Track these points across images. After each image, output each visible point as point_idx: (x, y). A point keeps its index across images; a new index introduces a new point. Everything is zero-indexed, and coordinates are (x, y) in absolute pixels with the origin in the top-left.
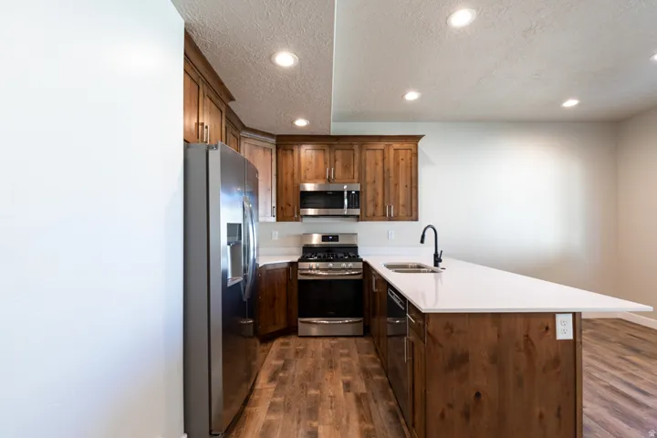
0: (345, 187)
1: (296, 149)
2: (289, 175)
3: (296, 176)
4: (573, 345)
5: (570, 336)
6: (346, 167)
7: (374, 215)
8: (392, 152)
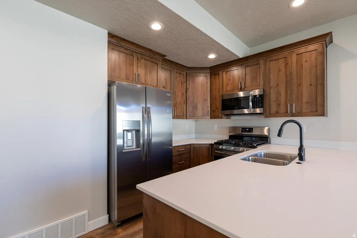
0: (251, 93)
6: (254, 78)
7: (277, 112)
8: (294, 57)
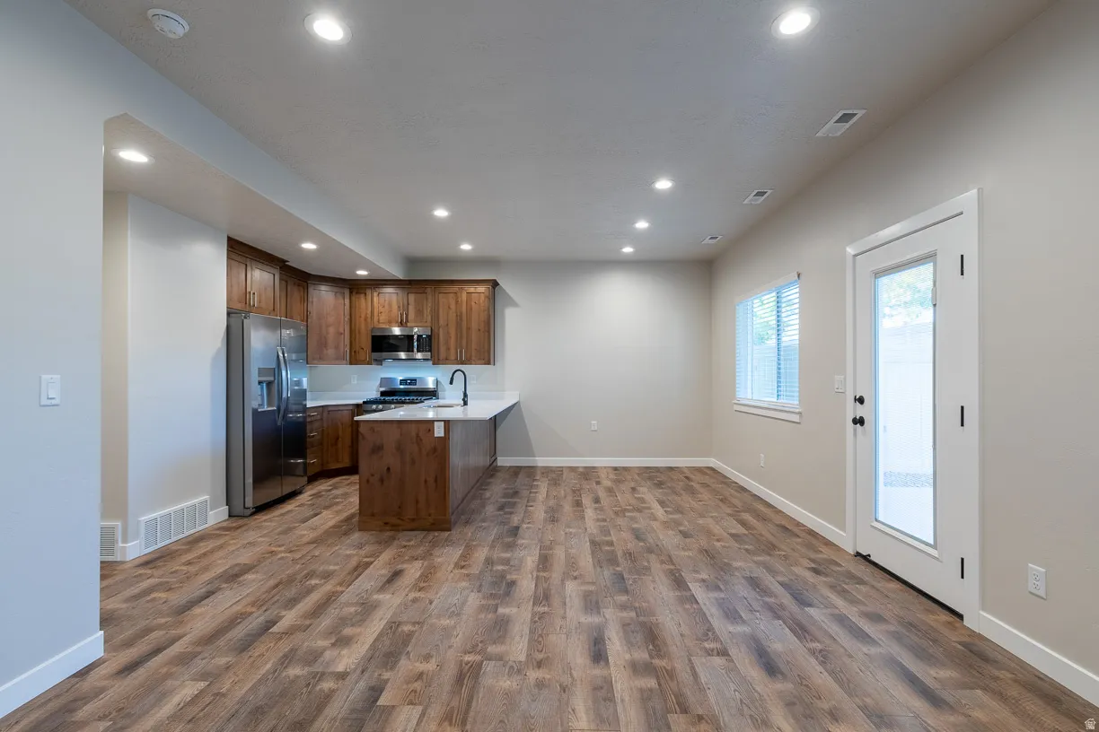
0: (416, 330)
1: (369, 292)
2: (362, 319)
3: (369, 320)
4: (444, 440)
5: (442, 435)
6: (419, 312)
7: (446, 358)
8: (464, 296)
